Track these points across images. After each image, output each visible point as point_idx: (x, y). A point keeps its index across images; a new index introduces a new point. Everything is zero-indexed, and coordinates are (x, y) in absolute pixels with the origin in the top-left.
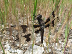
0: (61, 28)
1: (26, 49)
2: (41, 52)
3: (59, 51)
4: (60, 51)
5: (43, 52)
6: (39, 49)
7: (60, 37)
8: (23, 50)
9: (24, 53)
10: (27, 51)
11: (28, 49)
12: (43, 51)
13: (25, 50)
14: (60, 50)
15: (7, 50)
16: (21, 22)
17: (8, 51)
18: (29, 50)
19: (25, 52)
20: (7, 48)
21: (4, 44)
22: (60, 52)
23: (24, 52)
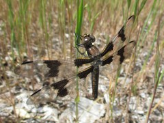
0: (148, 63)
1: (65, 107)
2: (97, 116)
3: (140, 114)
4: (142, 115)
5: (102, 115)
6: (93, 108)
7: (144, 83)
8: (57, 108)
9: (59, 115)
10: (66, 110)
11: (68, 106)
12: (104, 112)
13: (62, 109)
14: (142, 112)
15: (22, 107)
16: (58, 44)
17: (24, 108)
18: (72, 109)
19: (62, 112)
20: (21, 102)
21: (16, 92)
22: (142, 118)
23: (59, 112)
